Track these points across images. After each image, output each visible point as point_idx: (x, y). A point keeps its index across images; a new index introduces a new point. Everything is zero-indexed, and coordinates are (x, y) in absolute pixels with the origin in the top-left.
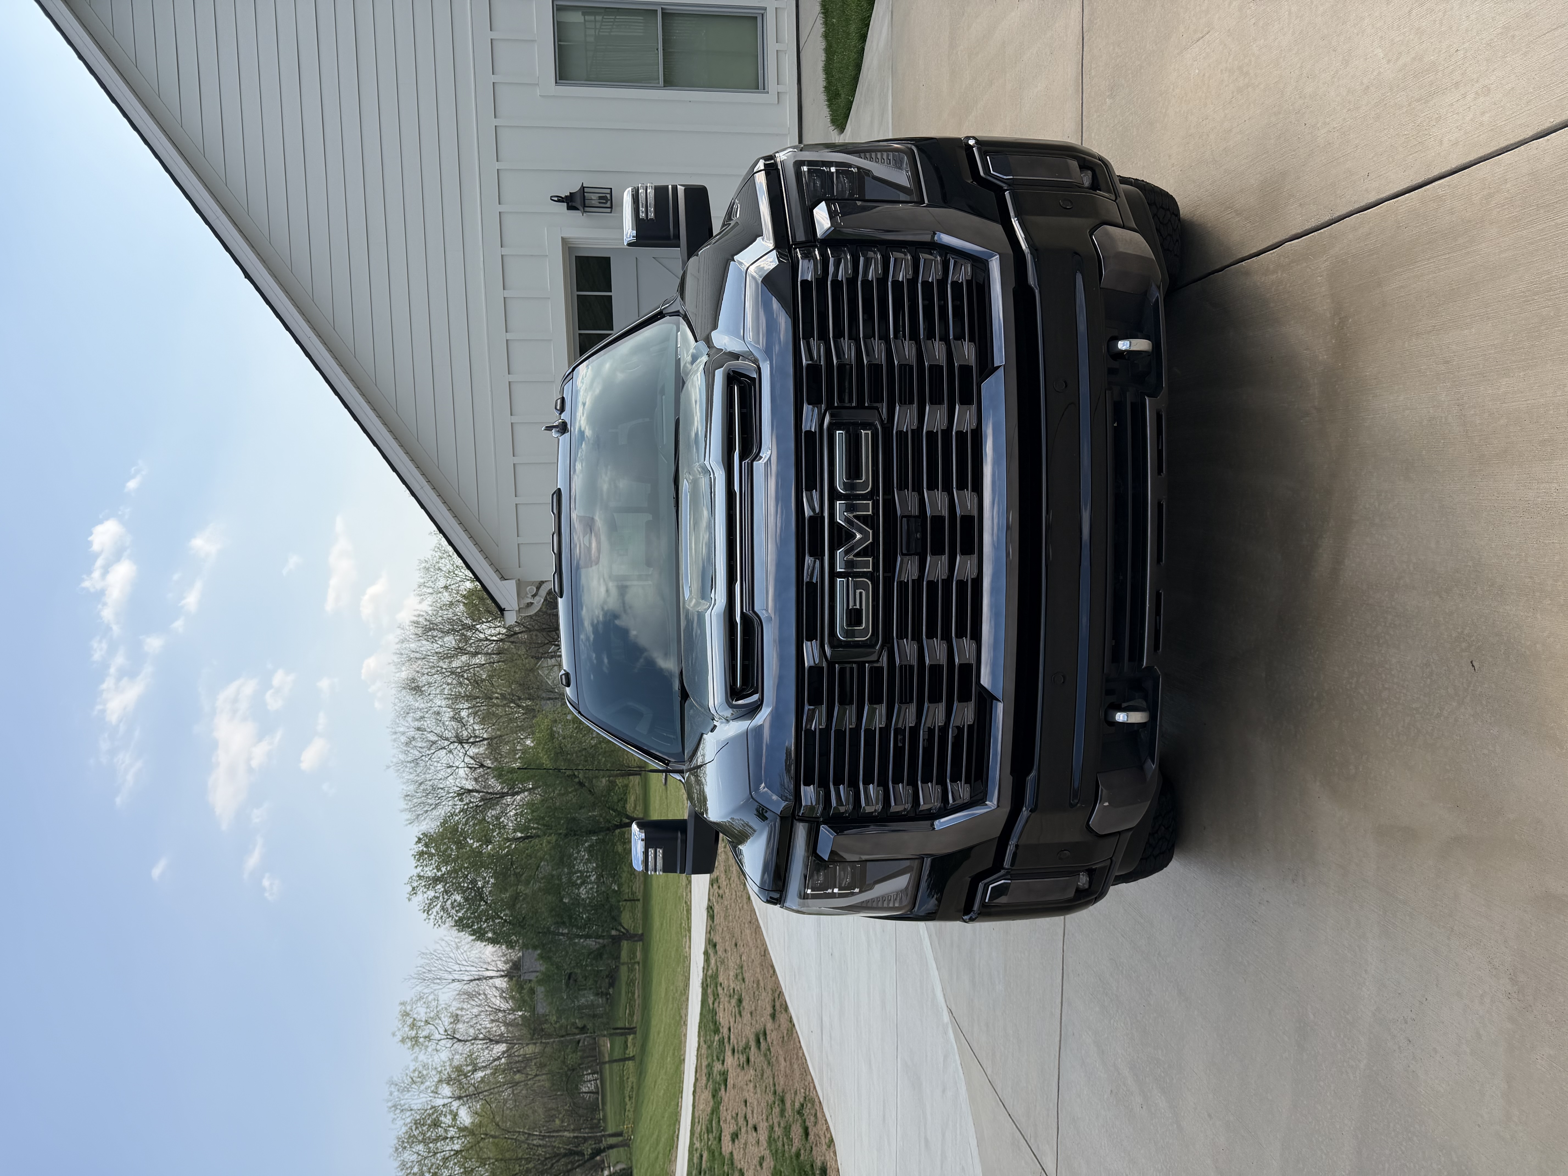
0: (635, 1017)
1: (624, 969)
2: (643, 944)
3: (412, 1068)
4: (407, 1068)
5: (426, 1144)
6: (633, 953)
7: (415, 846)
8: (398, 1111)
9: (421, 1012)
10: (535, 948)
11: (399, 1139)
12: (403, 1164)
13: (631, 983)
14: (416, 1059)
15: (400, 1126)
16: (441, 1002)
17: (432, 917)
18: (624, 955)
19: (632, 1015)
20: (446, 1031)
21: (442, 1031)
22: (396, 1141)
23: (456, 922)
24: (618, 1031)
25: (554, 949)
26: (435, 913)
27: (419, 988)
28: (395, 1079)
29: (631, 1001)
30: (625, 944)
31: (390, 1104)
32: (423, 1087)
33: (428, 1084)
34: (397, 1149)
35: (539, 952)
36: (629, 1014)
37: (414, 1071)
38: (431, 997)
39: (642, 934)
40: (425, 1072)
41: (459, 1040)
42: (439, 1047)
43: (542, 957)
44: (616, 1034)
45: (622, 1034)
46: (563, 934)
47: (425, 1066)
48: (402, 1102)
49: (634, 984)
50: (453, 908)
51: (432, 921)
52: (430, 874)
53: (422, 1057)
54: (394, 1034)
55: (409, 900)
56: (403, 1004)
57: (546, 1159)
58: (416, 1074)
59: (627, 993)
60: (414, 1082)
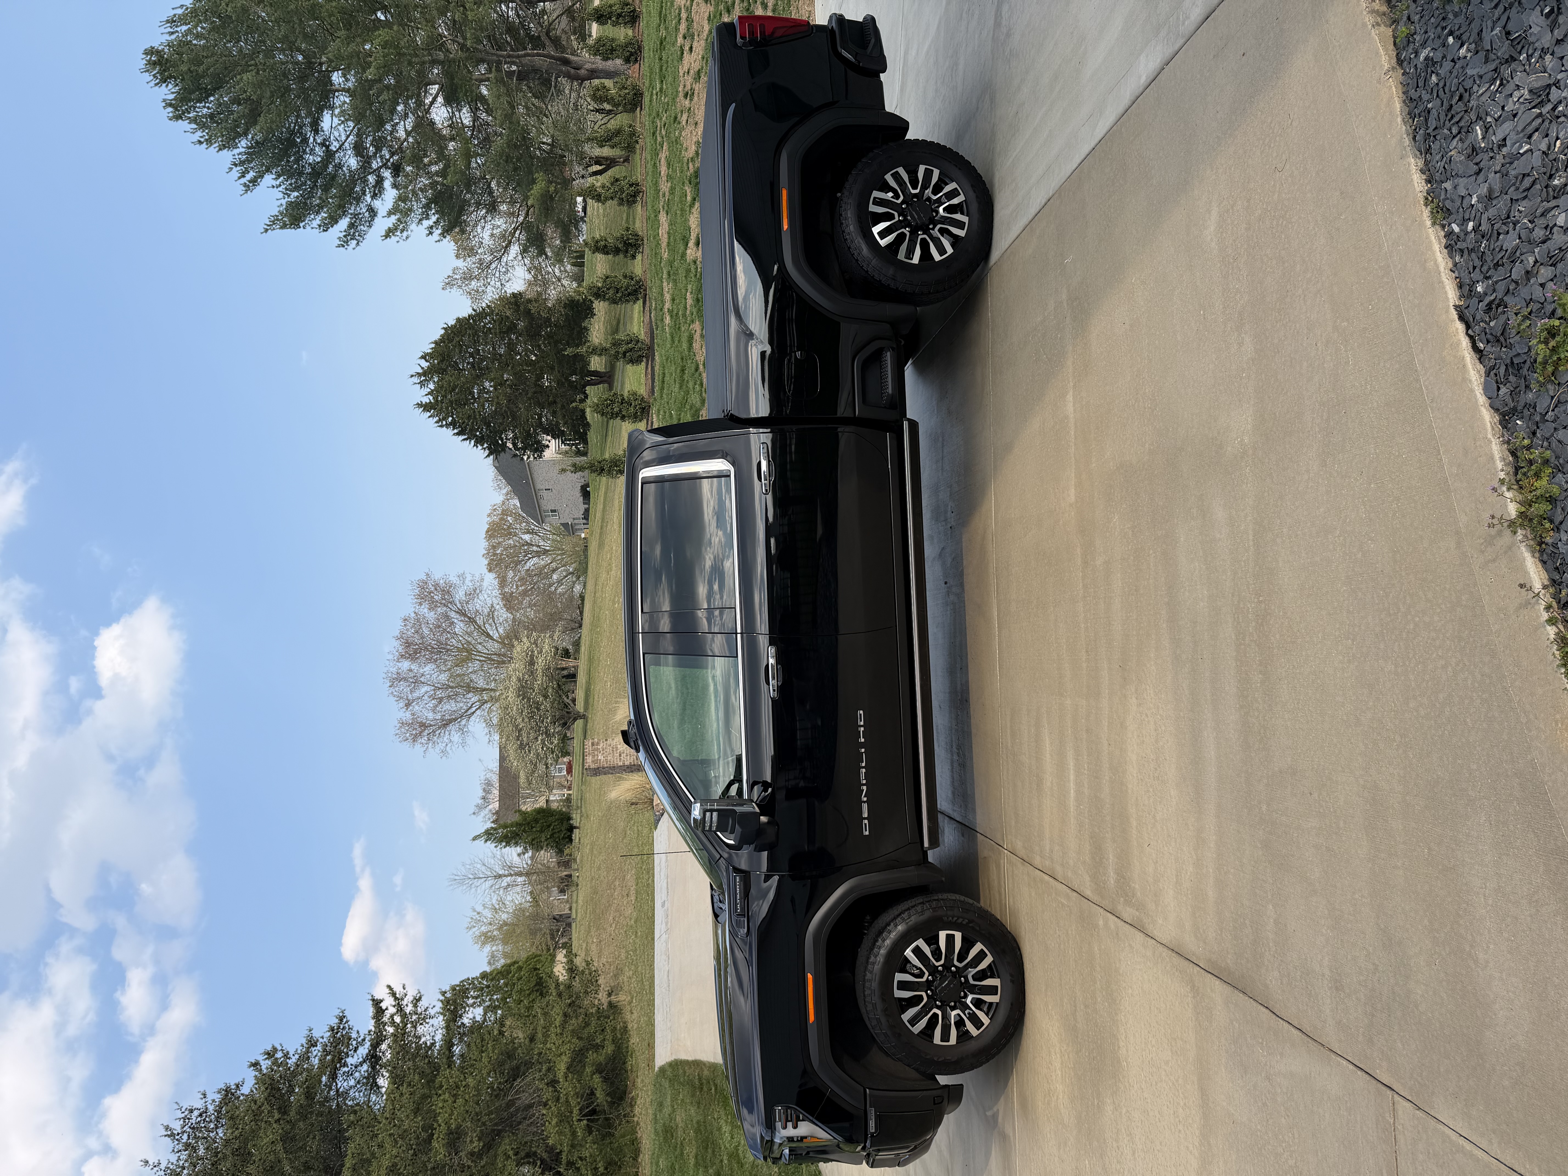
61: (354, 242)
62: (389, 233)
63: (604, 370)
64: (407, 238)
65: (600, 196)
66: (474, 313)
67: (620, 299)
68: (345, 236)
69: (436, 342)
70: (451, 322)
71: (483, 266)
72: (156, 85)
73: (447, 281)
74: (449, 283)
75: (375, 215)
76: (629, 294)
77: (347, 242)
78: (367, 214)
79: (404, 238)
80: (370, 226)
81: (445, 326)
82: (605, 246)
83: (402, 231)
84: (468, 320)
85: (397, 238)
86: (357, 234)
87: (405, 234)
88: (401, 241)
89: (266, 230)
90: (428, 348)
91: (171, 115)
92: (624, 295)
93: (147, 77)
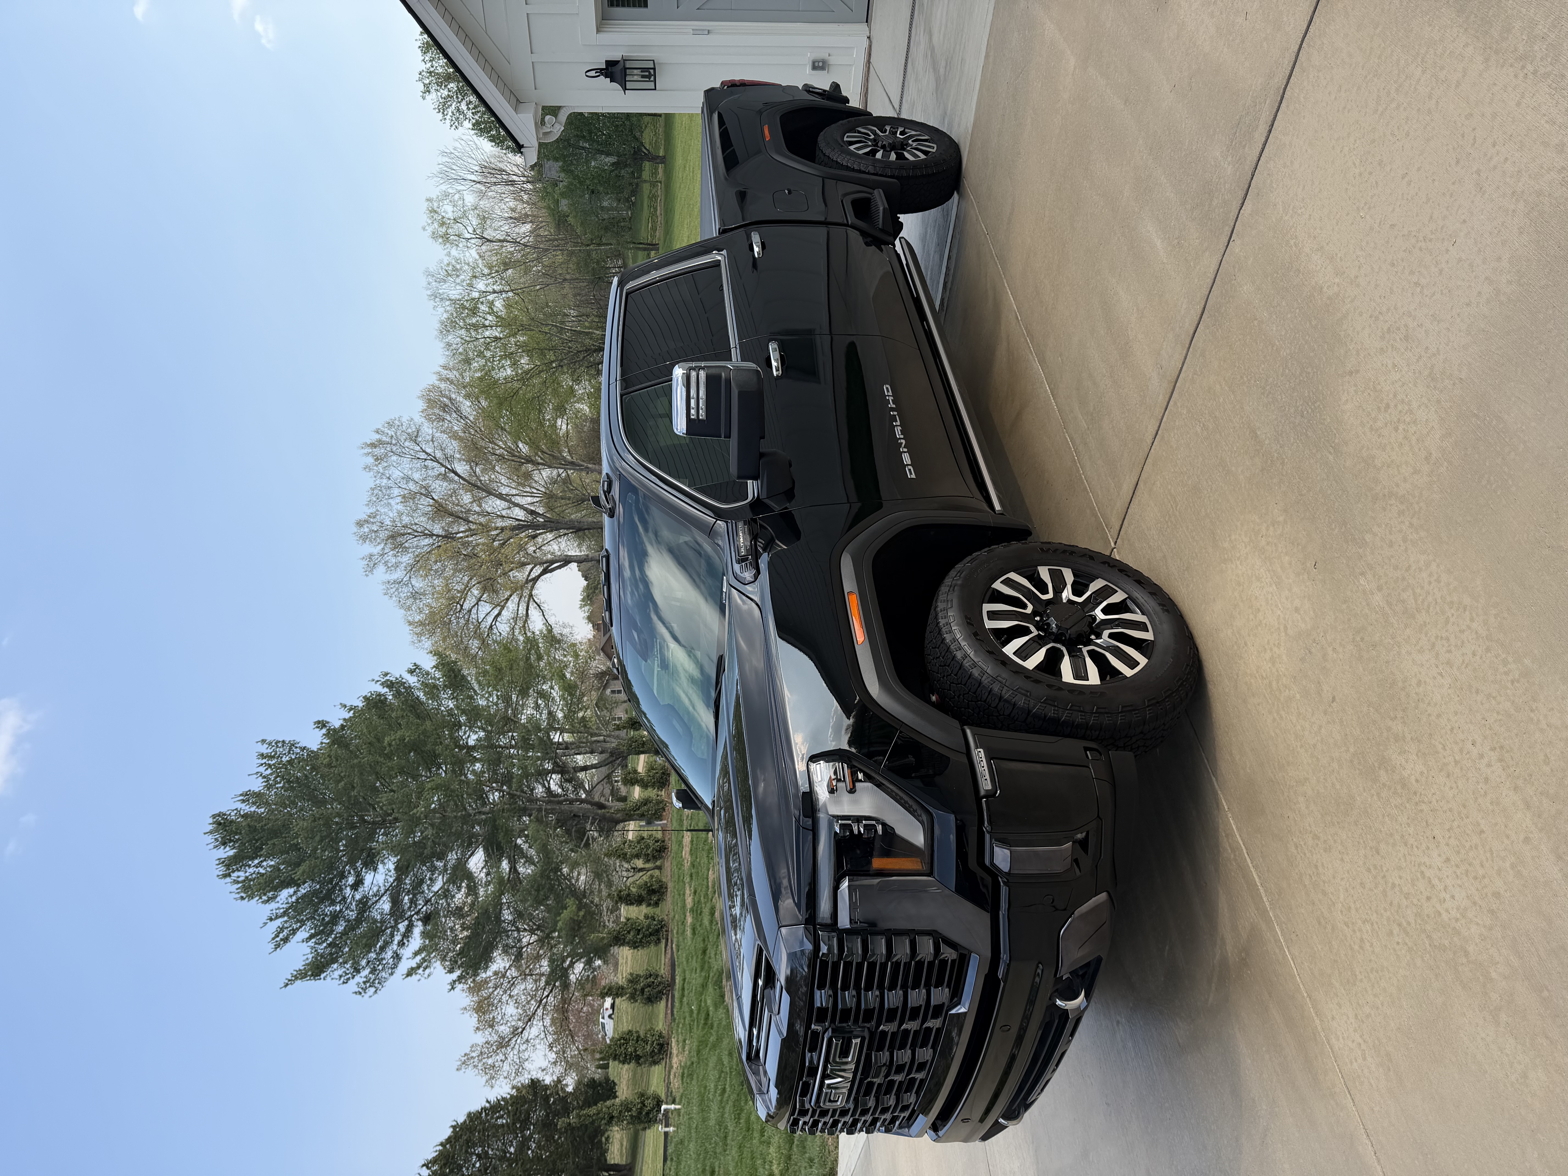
0: (657, 234)
1: (646, 187)
2: (665, 167)
3: (446, 262)
4: (441, 261)
5: (468, 330)
6: (655, 173)
7: (421, 37)
8: (437, 299)
9: (448, 211)
10: (556, 159)
11: (442, 323)
12: (449, 345)
13: (653, 197)
14: (449, 254)
15: (442, 312)
16: (466, 202)
17: (448, 117)
18: (646, 175)
19: (654, 229)
20: (474, 231)
21: (470, 230)
22: (439, 325)
23: (474, 125)
24: (641, 246)
25: (575, 162)
26: (450, 114)
27: (444, 187)
28: (432, 270)
29: (653, 215)
30: (647, 165)
31: (429, 293)
32: (458, 281)
33: (462, 277)
34: (442, 332)
35: (561, 164)
36: (652, 229)
37: (448, 265)
38: (457, 197)
39: (664, 157)
40: (458, 267)
41: (488, 240)
42: (469, 245)
43: (564, 170)
44: (639, 249)
45: (645, 249)
46: (583, 148)
47: (457, 260)
48: (441, 291)
49: (656, 200)
50: (468, 109)
51: (448, 121)
52: (440, 70)
53: (454, 252)
54: (424, 229)
55: (424, 98)
56: (429, 200)
57: (578, 352)
58: (450, 268)
59: (650, 206)
60: (449, 275)
61: (373, 990)
62: (411, 972)
63: (624, 1163)
64: (429, 976)
65: (626, 854)
66: (488, 1105)
67: (641, 942)
68: (364, 983)
69: (442, 1144)
70: (461, 1120)
71: (503, 1044)
72: (215, 847)
73: (463, 1059)
74: (466, 1061)
75: (400, 958)
76: (651, 934)
77: (365, 990)
78: (391, 961)
79: (426, 976)
80: (392, 974)
81: (454, 1123)
82: (628, 895)
83: (425, 969)
84: (481, 1113)
85: (418, 977)
86: (377, 981)
87: (427, 971)
88: (423, 979)
89: (287, 985)
90: (431, 1155)
91: (221, 873)
92: (645, 936)
93: (210, 839)
